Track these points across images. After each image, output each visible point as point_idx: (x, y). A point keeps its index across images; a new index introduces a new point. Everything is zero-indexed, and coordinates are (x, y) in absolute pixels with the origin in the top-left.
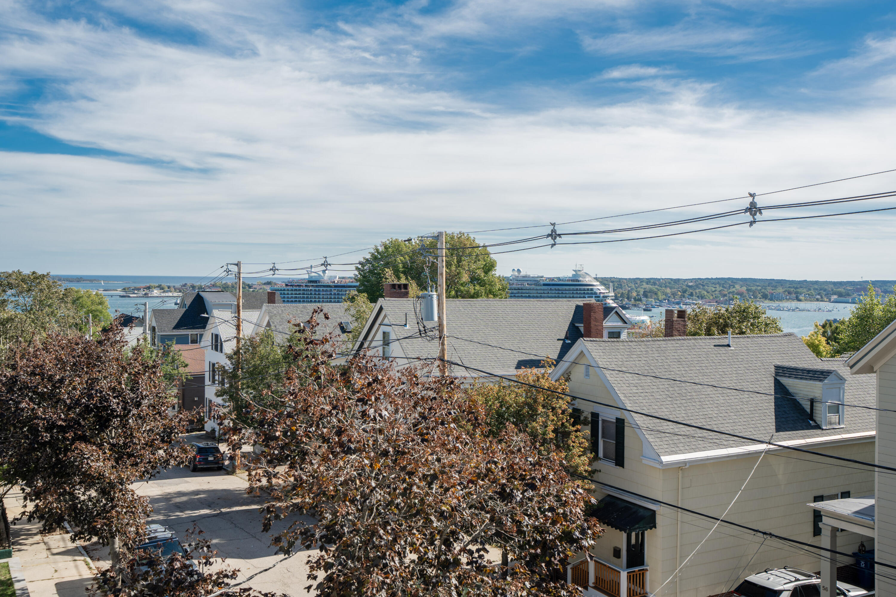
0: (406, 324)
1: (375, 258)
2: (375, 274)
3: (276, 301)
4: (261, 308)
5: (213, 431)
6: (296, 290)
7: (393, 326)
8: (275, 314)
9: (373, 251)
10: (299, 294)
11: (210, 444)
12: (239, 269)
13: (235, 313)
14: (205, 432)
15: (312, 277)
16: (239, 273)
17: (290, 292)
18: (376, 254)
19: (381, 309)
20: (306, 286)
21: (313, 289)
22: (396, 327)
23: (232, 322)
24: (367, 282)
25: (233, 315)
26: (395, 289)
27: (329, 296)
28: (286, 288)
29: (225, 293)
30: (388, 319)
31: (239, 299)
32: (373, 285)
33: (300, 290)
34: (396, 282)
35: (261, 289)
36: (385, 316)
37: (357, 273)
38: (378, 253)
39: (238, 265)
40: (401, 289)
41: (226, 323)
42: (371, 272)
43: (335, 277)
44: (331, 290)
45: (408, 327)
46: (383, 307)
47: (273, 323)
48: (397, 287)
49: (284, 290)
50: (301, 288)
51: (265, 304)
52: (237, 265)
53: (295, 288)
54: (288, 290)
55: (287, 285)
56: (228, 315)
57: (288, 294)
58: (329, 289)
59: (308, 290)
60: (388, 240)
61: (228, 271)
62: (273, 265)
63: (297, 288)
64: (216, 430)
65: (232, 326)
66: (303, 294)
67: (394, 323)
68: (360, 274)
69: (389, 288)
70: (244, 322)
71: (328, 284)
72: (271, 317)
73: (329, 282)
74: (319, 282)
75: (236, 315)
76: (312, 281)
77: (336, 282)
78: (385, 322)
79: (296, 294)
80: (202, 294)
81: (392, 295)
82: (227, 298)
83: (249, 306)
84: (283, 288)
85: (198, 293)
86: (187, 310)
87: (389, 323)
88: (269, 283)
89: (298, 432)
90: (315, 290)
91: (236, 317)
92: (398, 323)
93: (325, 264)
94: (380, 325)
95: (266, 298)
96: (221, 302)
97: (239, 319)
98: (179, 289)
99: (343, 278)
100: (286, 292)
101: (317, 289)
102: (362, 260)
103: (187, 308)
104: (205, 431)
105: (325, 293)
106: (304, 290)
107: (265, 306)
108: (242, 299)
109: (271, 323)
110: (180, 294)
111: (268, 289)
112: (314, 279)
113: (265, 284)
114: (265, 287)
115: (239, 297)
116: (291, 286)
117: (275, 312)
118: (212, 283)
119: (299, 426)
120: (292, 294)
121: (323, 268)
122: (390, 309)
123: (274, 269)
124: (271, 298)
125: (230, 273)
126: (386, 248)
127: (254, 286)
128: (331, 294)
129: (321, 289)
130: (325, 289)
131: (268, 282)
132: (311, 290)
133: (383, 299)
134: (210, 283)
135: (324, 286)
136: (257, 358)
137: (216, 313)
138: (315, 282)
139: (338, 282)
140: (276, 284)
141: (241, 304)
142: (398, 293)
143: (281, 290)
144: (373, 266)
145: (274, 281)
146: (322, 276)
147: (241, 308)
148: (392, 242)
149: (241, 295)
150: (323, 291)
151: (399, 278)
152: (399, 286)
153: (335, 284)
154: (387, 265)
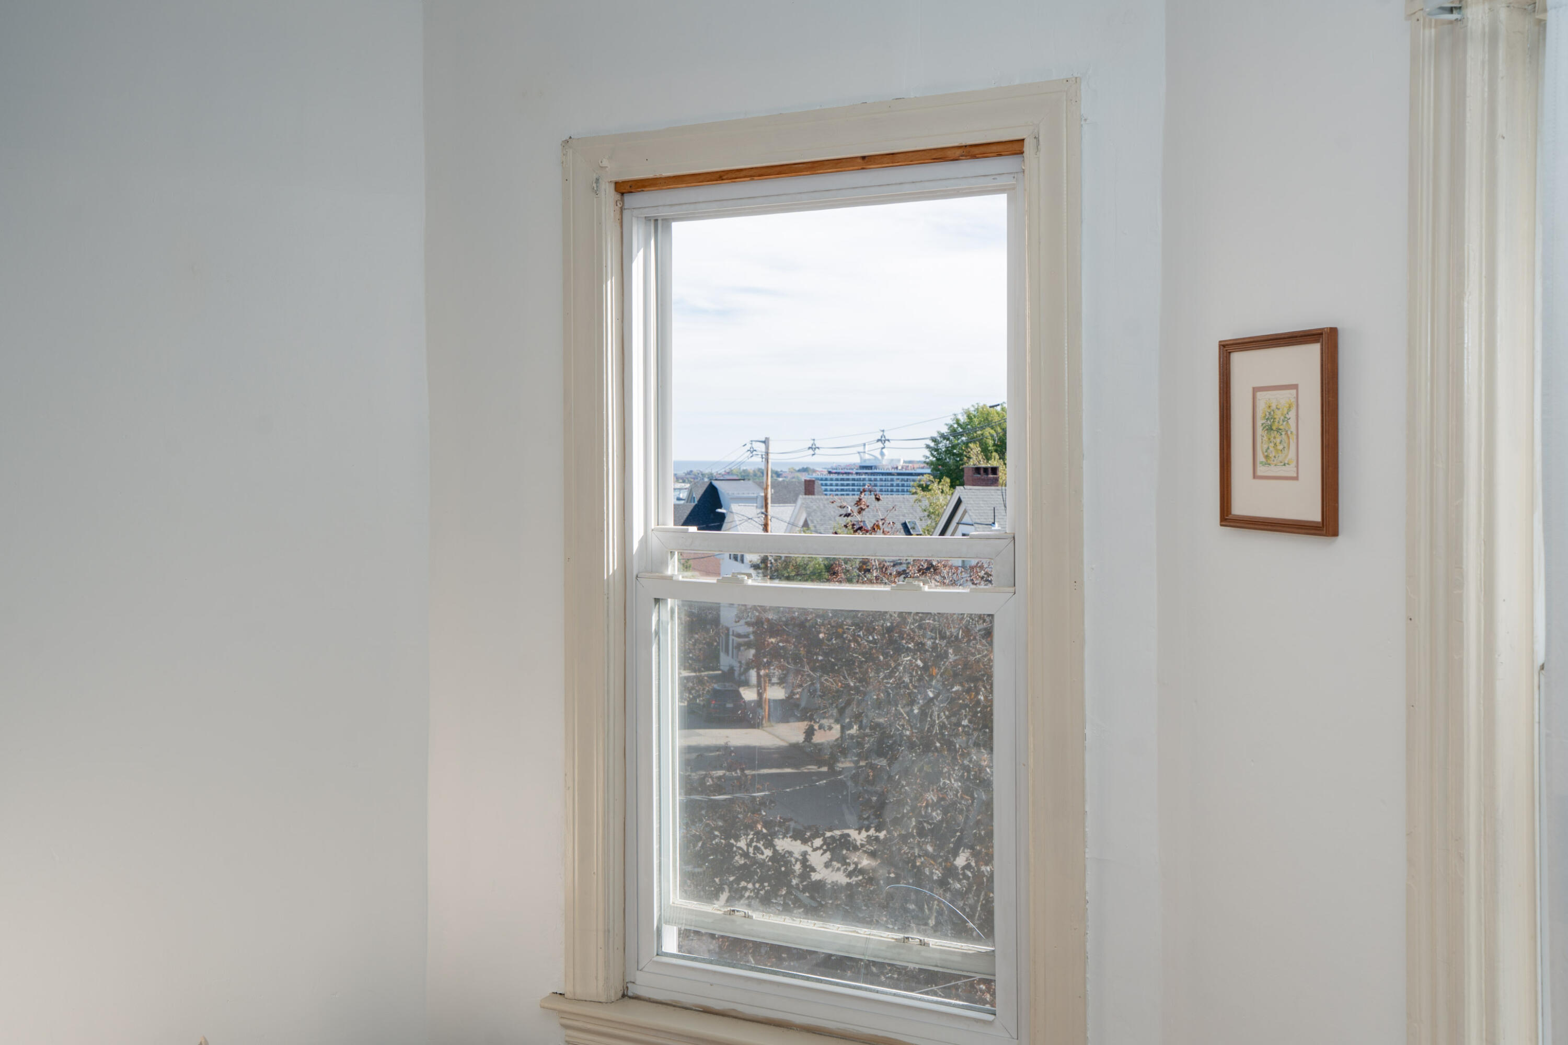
0: (994, 523)
1: (954, 432)
2: (954, 454)
3: (816, 493)
4: (795, 501)
5: (732, 669)
6: (842, 480)
7: (976, 525)
8: (815, 510)
9: (951, 422)
10: (848, 485)
11: (729, 686)
12: (767, 448)
13: (762, 507)
14: (720, 672)
15: (865, 461)
16: (767, 453)
17: (834, 483)
18: (956, 426)
19: (959, 502)
20: (857, 473)
21: (867, 477)
22: (980, 526)
23: (756, 519)
24: (942, 466)
25: (759, 511)
26: (979, 473)
27: (889, 488)
28: (829, 477)
29: (746, 482)
30: (970, 516)
31: (766, 489)
32: (951, 470)
33: (848, 480)
34: (983, 464)
35: (793, 478)
36: (965, 512)
37: (928, 453)
38: (959, 424)
39: (766, 442)
40: (987, 474)
41: (750, 520)
42: (949, 451)
43: (899, 461)
44: (892, 480)
45: (997, 526)
46: (962, 499)
47: (812, 522)
48: (982, 471)
49: (826, 480)
50: (850, 477)
51: (801, 496)
52: (764, 442)
53: (841, 476)
54: (832, 480)
55: (830, 473)
56: (752, 510)
57: (831, 485)
58: (890, 477)
59: (859, 480)
60: (973, 406)
61: (752, 451)
62: (812, 442)
63: (845, 477)
64: (735, 668)
65: (757, 525)
66: (853, 485)
67: (978, 521)
68: (932, 455)
69: (971, 473)
70: (773, 519)
71: (888, 471)
72: (809, 514)
73: (890, 467)
74: (876, 468)
75: (763, 510)
76: (866, 467)
77: (900, 468)
78: (964, 521)
79: (842, 485)
80: (715, 483)
81: (975, 483)
82: (751, 489)
83: (778, 500)
84: (824, 477)
85: (711, 483)
86: (696, 505)
87: (970, 522)
88: (805, 470)
89: (845, 636)
90: (870, 480)
91: (762, 513)
92: (983, 521)
93: (883, 440)
94: (958, 523)
95: (802, 488)
96: (741, 495)
97: (766, 516)
98: (682, 478)
99: (910, 462)
100: (829, 482)
101: (873, 477)
102: (935, 435)
103: (696, 502)
104: (719, 670)
105: (883, 483)
106: (854, 480)
107: (802, 498)
108: (771, 488)
109: (809, 522)
110: (688, 485)
111: (804, 477)
112: (867, 464)
113: (799, 471)
114: (799, 474)
115: (767, 485)
116: (836, 473)
117: (815, 507)
118: (727, 470)
119: (847, 629)
120: (837, 485)
121: (880, 445)
122: (972, 502)
123: (813, 448)
124: (809, 488)
125: (754, 453)
126: (969, 417)
127: (784, 475)
128: (892, 485)
129: (878, 477)
130: (884, 477)
131: (803, 468)
132: (864, 480)
133: (962, 487)
134: (723, 470)
135: (883, 474)
136: (791, 568)
137: (735, 507)
138: (870, 467)
139: (902, 468)
140: (814, 471)
141: (769, 496)
142: (984, 480)
143: (822, 480)
144: (951, 442)
145: (811, 467)
146: (879, 460)
147: (769, 501)
148: (978, 409)
149: (769, 483)
150: (881, 480)
151: (988, 458)
152: (986, 470)
153: (898, 471)
154: (972, 440)
